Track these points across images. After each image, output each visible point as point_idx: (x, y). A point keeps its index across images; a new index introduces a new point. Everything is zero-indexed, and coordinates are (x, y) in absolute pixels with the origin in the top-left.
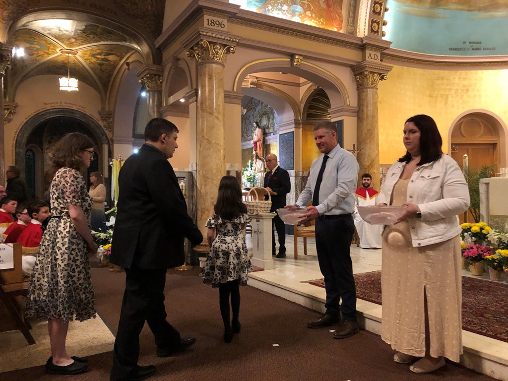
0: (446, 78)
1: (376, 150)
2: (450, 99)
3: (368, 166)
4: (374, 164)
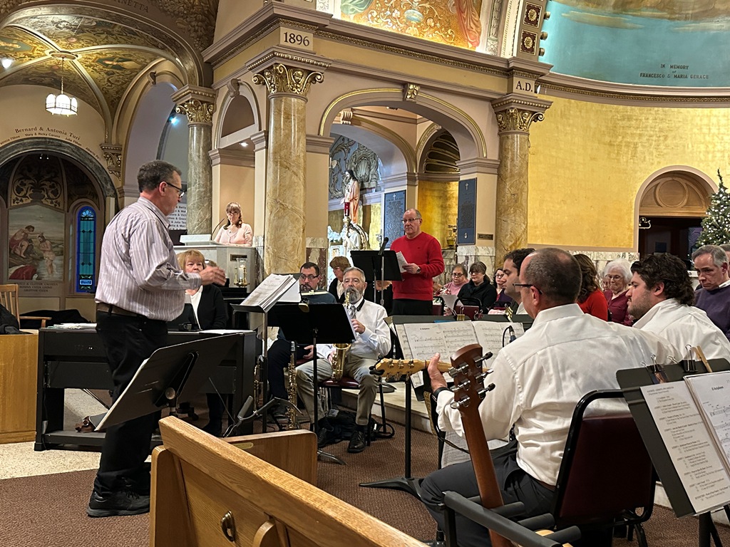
0: (635, 118)
1: (523, 224)
4: (519, 244)
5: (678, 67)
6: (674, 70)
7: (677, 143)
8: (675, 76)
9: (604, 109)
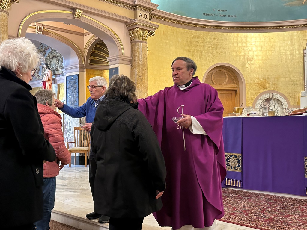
0: (201, 37)
5: (222, 11)
6: (219, 12)
7: (222, 51)
8: (220, 16)
9: (185, 32)
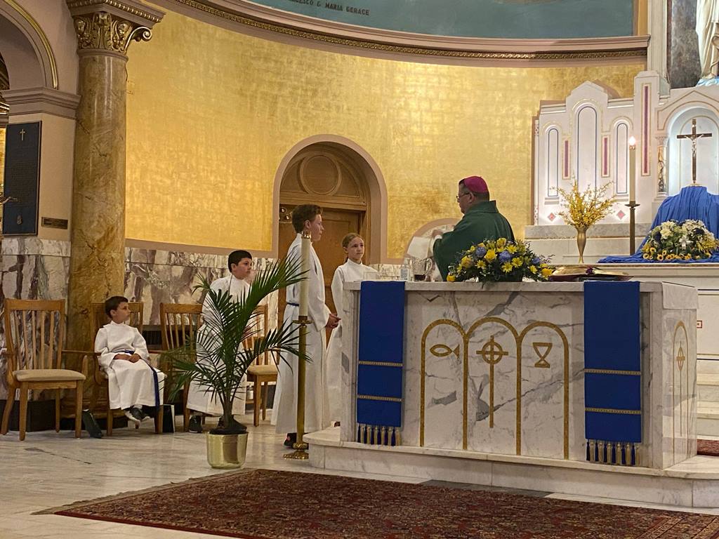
0: (274, 58)
1: (118, 205)
2: (280, 105)
3: (99, 242)
4: (113, 238)
7: (329, 103)
8: (327, 6)
